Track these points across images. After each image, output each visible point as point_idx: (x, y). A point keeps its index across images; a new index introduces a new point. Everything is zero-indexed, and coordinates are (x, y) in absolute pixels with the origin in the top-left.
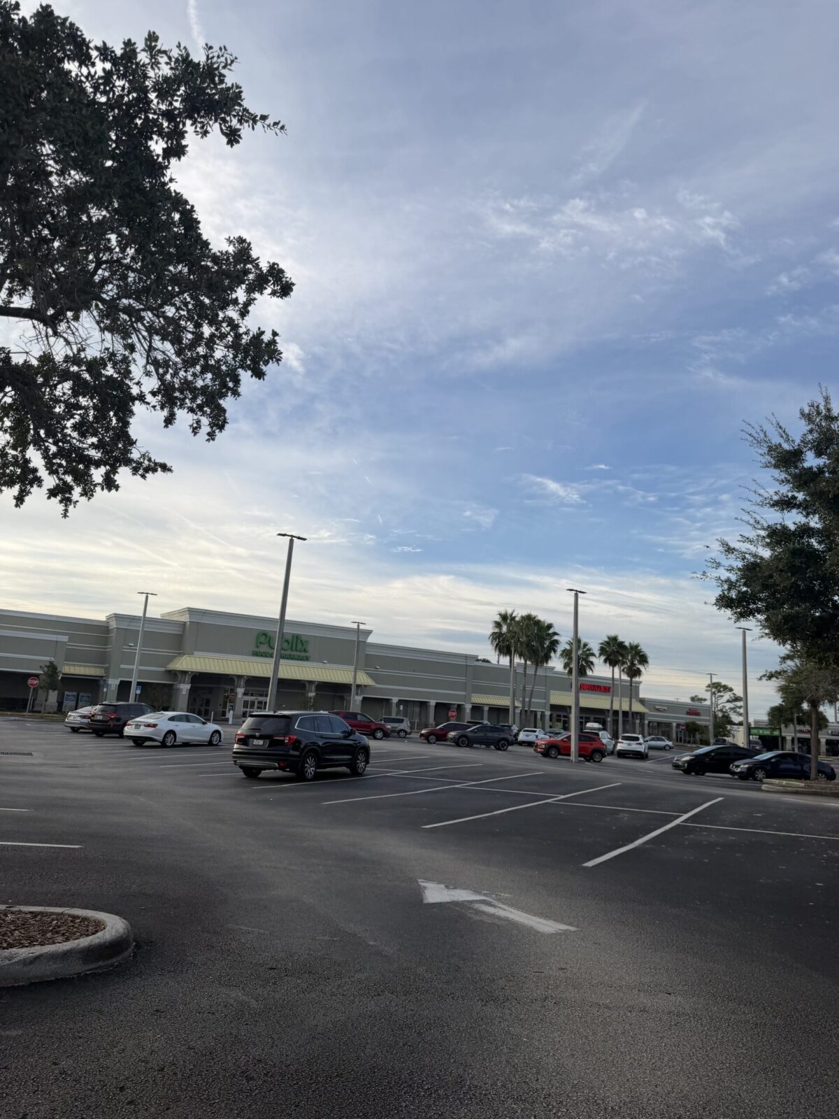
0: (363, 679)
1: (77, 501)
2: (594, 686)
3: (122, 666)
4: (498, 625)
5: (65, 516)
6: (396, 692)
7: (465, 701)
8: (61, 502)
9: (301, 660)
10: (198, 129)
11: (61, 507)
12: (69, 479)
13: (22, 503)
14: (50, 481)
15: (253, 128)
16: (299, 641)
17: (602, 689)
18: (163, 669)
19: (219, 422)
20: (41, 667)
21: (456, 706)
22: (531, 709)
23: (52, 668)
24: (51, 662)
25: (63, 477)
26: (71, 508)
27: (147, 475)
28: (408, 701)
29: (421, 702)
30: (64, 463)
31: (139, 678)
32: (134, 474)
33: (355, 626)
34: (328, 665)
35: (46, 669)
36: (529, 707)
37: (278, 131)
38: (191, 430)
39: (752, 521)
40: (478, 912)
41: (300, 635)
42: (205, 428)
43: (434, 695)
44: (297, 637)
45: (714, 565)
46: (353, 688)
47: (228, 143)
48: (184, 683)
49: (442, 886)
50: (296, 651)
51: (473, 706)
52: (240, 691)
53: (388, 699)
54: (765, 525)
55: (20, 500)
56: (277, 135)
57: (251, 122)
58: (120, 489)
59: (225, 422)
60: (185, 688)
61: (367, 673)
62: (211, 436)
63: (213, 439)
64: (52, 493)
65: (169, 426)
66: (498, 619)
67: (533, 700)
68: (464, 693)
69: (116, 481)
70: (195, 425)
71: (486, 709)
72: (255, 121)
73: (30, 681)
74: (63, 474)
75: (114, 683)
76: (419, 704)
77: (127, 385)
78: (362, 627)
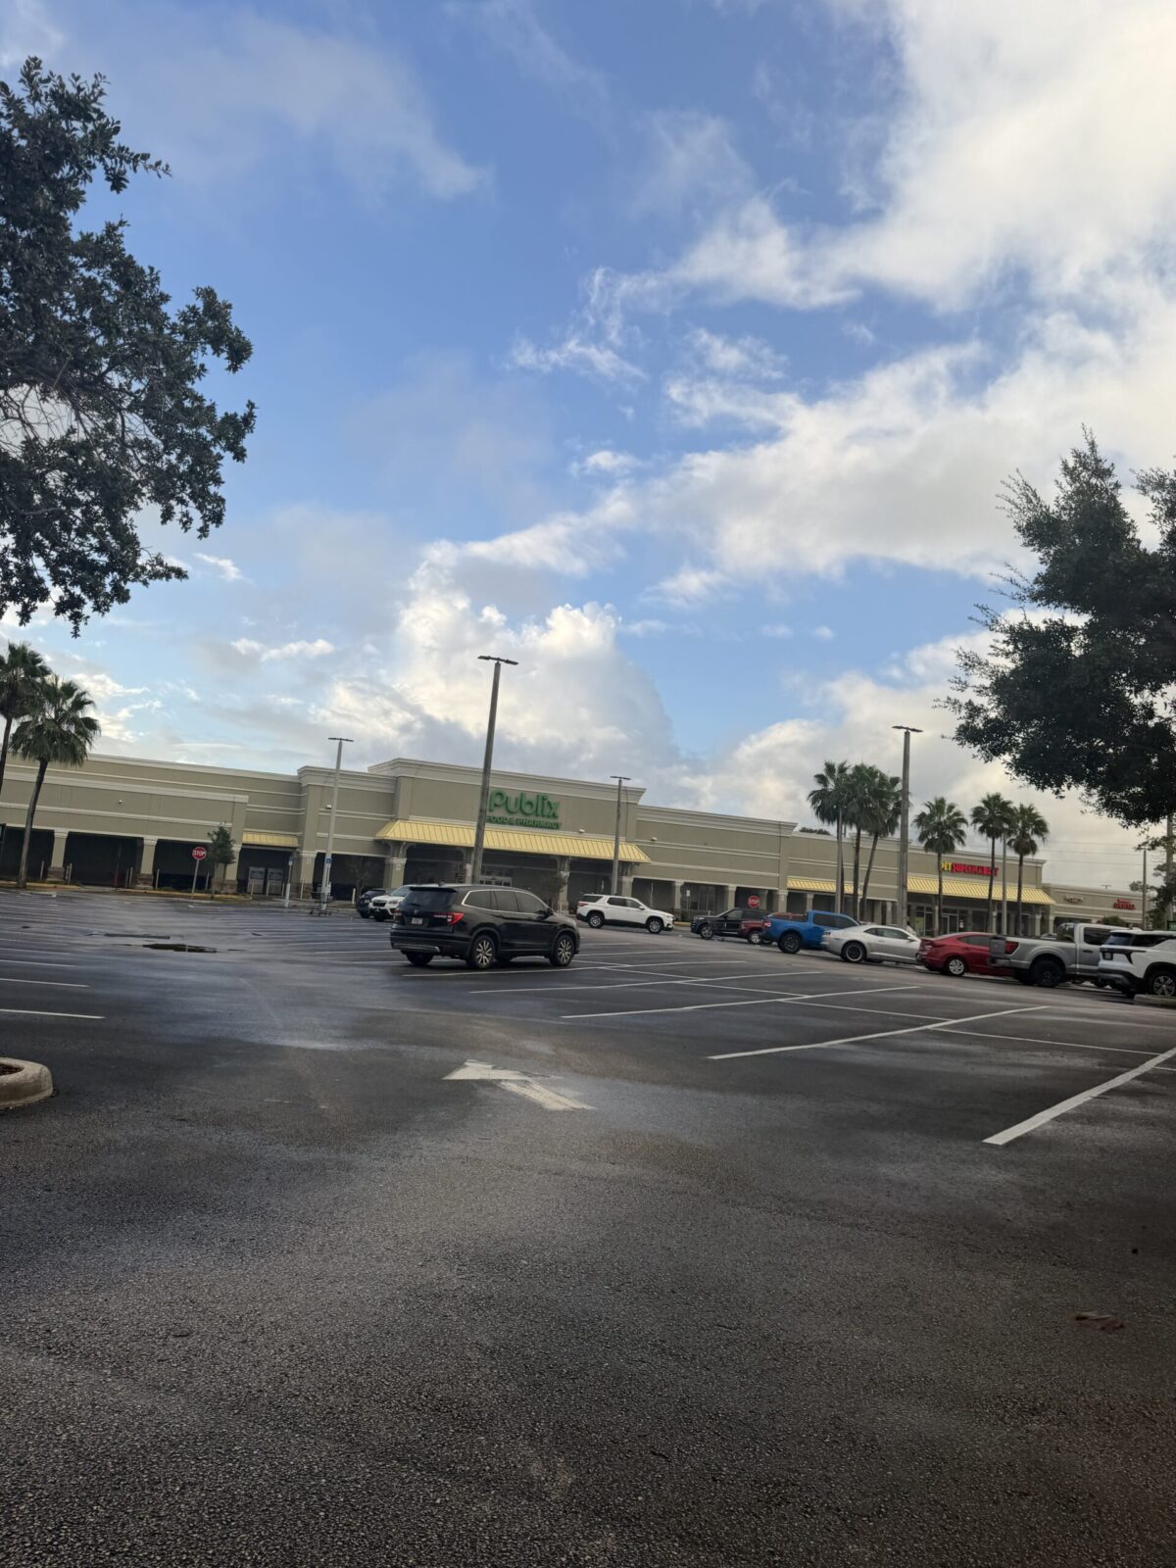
0: (630, 852)
1: (88, 617)
2: (973, 867)
3: (320, 834)
4: (821, 779)
5: (76, 635)
6: (679, 872)
7: (780, 888)
8: (71, 618)
9: (549, 828)
11: (71, 625)
12: (77, 590)
13: (27, 621)
14: (56, 593)
15: (136, 170)
16: (546, 802)
17: (985, 872)
18: (370, 838)
20: (209, 834)
21: (767, 892)
24: (221, 828)
25: (70, 587)
26: (82, 624)
27: (150, 582)
28: (696, 884)
29: (715, 886)
30: (69, 571)
31: (334, 850)
32: (139, 583)
34: (586, 835)
35: (215, 837)
36: (865, 894)
37: (161, 172)
38: (181, 526)
39: (989, 623)
41: (547, 795)
42: (197, 522)
43: (734, 877)
44: (544, 798)
46: (616, 866)
47: (113, 189)
48: (397, 857)
50: (543, 816)
51: (789, 893)
53: (669, 882)
55: (25, 616)
56: (160, 176)
57: (132, 163)
58: (129, 600)
59: (221, 515)
60: (399, 863)
61: (642, 848)
62: (204, 531)
63: (206, 536)
64: (61, 608)
65: (167, 521)
66: (822, 771)
68: (776, 875)
69: (126, 590)
70: (185, 519)
72: (136, 162)
73: (195, 853)
74: (69, 584)
75: (309, 855)
76: (713, 888)
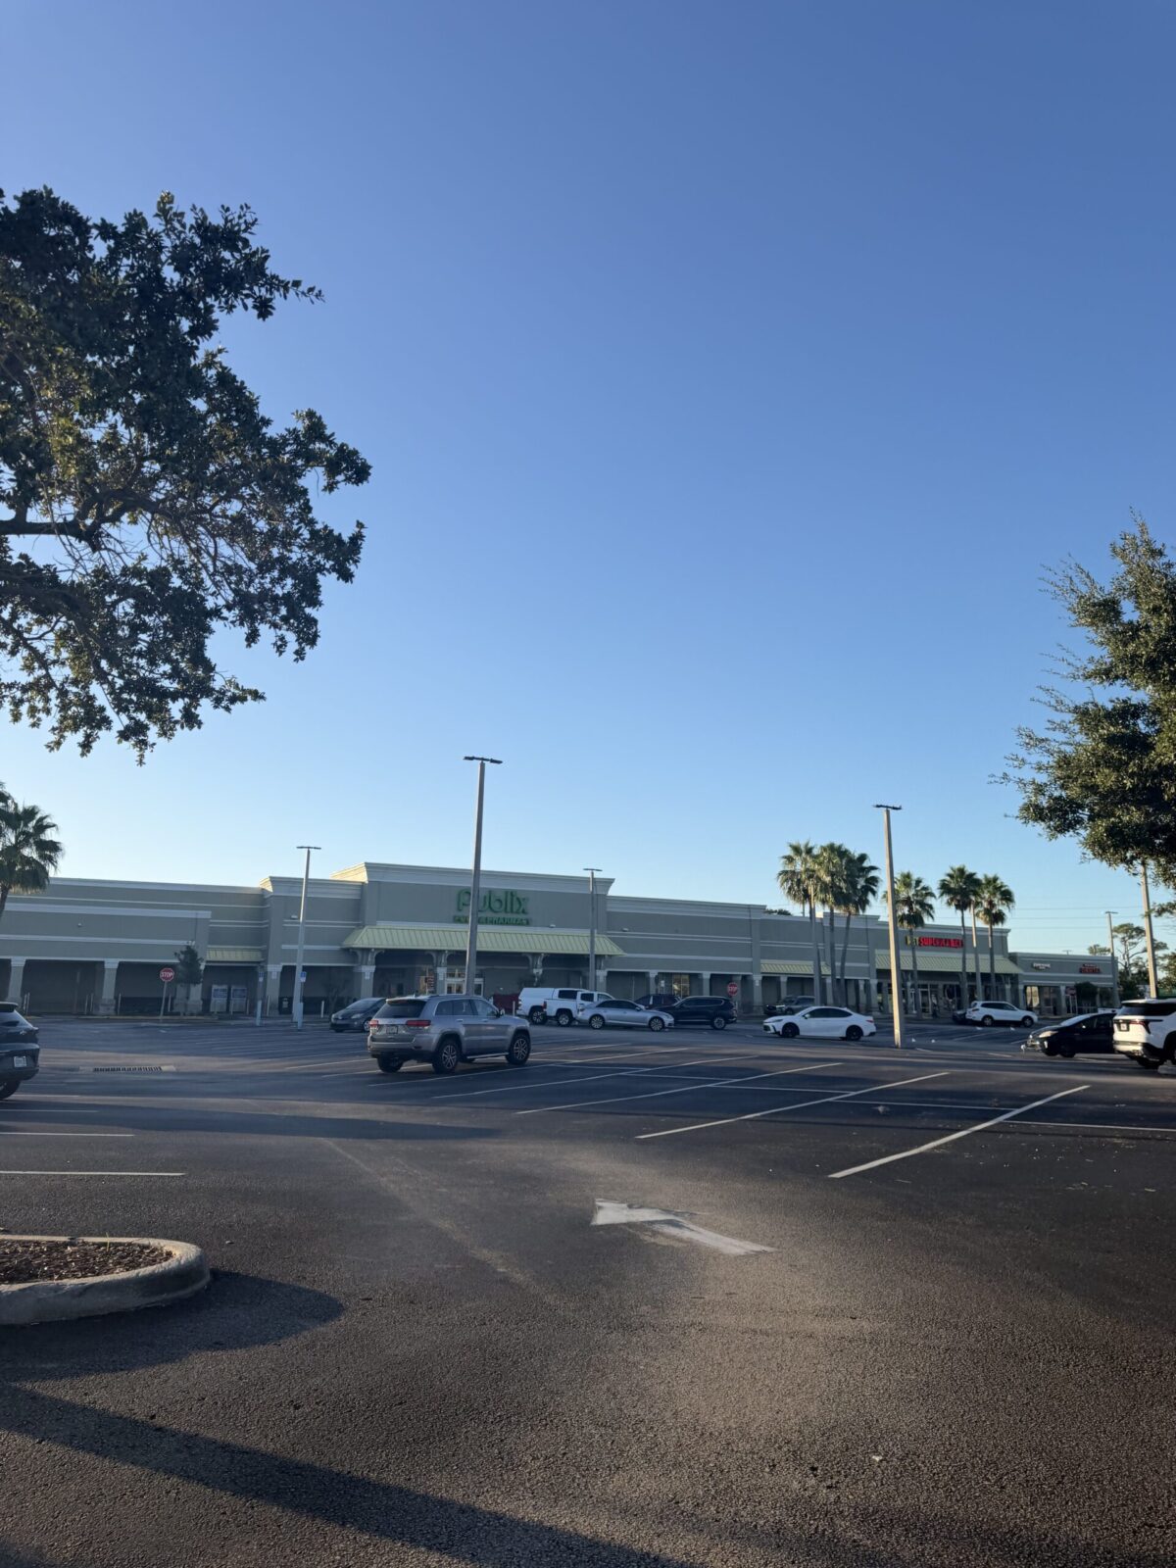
0: (604, 946)
1: (154, 744)
2: (940, 940)
3: (284, 947)
4: (789, 860)
5: (141, 763)
6: (652, 963)
7: (752, 971)
8: (135, 745)
9: (519, 924)
10: (223, 304)
11: (136, 752)
12: (142, 717)
13: (89, 751)
14: (120, 722)
15: (285, 297)
16: (515, 899)
17: (953, 945)
18: (337, 947)
19: (308, 635)
20: (176, 954)
21: (740, 978)
22: (846, 977)
23: (190, 955)
24: (188, 947)
25: (134, 715)
26: (147, 753)
27: (232, 707)
28: (672, 974)
29: (691, 975)
30: (134, 698)
31: (304, 961)
32: (216, 707)
33: (588, 874)
34: (557, 930)
35: (182, 957)
36: (842, 974)
37: (314, 298)
38: (276, 649)
39: (1053, 703)
40: (655, 1233)
41: (516, 891)
42: (293, 645)
43: (708, 965)
44: (512, 893)
45: (1016, 763)
46: (592, 961)
47: (259, 316)
48: (366, 964)
49: (625, 1205)
50: (512, 912)
51: (764, 977)
52: (442, 971)
53: (643, 973)
54: (1072, 706)
55: (86, 746)
56: (313, 302)
57: (282, 290)
58: (203, 726)
59: (316, 636)
60: (368, 971)
61: (613, 940)
62: (300, 654)
63: (303, 659)
64: (124, 735)
65: (253, 644)
66: (789, 852)
67: (847, 964)
68: (750, 960)
69: (198, 716)
70: (279, 643)
71: (784, 979)
72: (286, 289)
73: (163, 974)
74: (134, 712)
75: (274, 970)
76: (687, 977)
77: (200, 595)
78: (597, 875)
